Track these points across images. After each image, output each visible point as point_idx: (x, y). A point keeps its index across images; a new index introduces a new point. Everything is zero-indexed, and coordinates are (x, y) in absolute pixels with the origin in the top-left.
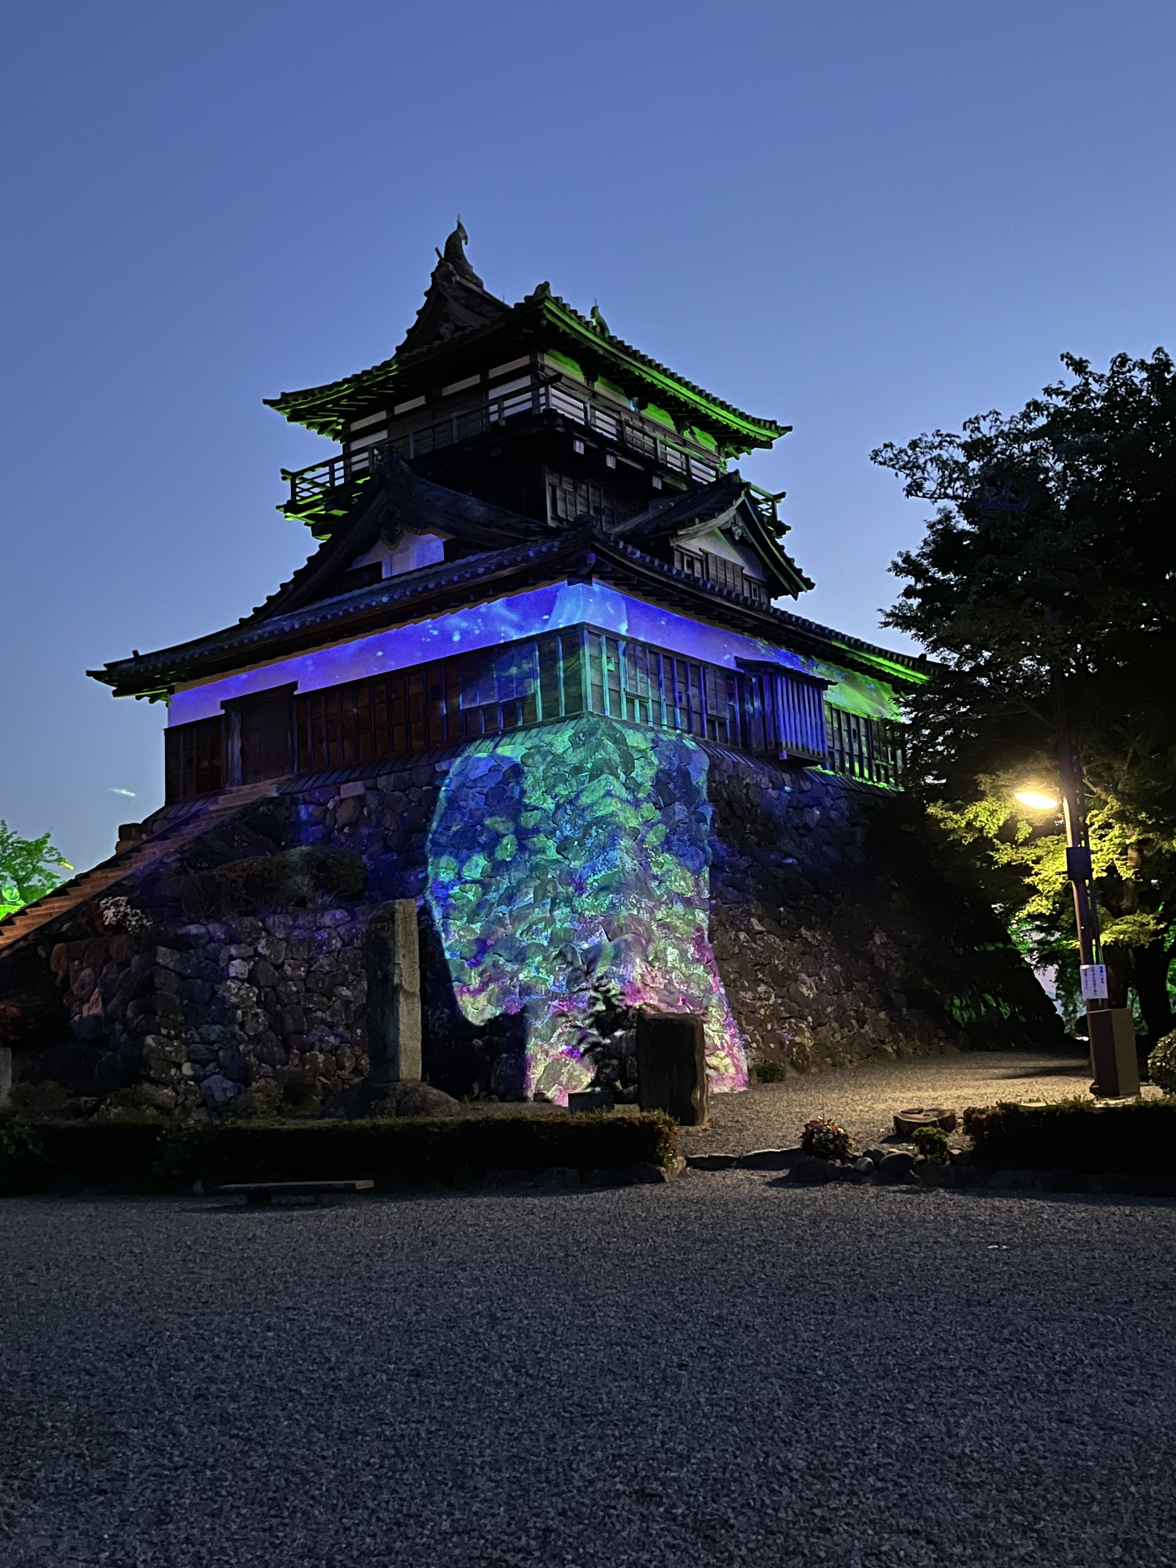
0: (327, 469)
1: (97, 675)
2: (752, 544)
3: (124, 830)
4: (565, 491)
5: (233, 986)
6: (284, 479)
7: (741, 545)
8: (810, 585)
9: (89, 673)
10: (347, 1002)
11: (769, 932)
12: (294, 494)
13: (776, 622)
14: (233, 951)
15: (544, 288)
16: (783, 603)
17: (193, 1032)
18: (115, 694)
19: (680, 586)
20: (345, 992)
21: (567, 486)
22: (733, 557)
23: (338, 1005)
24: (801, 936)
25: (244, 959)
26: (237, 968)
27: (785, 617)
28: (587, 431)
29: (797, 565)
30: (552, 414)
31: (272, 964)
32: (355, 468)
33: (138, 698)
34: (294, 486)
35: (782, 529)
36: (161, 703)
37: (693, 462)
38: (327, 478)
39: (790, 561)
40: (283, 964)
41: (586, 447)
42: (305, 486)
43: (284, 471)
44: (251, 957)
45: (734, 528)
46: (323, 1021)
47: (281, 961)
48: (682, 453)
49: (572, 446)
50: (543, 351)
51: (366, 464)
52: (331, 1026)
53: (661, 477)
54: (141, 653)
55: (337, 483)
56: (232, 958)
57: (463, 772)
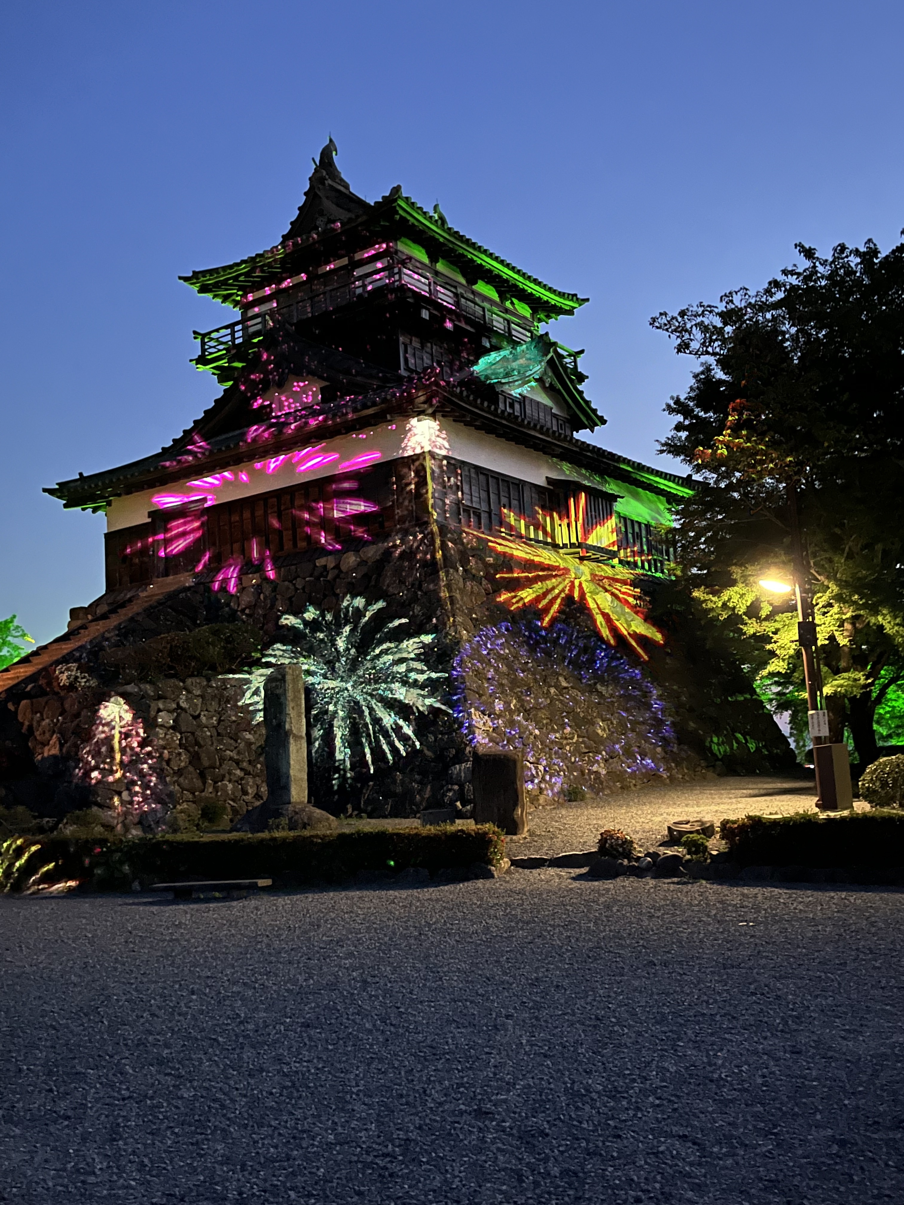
0: (229, 331)
1: (51, 492)
2: (559, 390)
3: (74, 612)
4: (414, 348)
5: (161, 731)
6: (195, 338)
7: (550, 390)
8: (604, 422)
9: (45, 490)
10: (249, 744)
11: (572, 687)
12: (204, 350)
13: (577, 450)
14: (161, 706)
15: (396, 190)
16: (583, 435)
18: (65, 506)
19: (504, 422)
20: (248, 736)
21: (416, 343)
22: (544, 399)
23: (242, 745)
24: (597, 691)
25: (169, 711)
26: (164, 718)
27: (585, 446)
28: (431, 302)
29: (593, 406)
30: (403, 289)
31: (192, 715)
32: (251, 330)
33: (83, 509)
34: (203, 343)
35: (581, 378)
36: (101, 513)
37: (513, 325)
38: (229, 338)
39: (587, 403)
40: (199, 715)
41: (430, 313)
42: (212, 343)
43: (195, 332)
44: (174, 710)
45: (545, 378)
46: (231, 759)
47: (197, 713)
48: (505, 319)
49: (420, 313)
50: (396, 240)
51: (259, 327)
52: (237, 762)
53: (489, 338)
54: (85, 475)
55: (237, 341)
56: (159, 710)
57: (337, 567)
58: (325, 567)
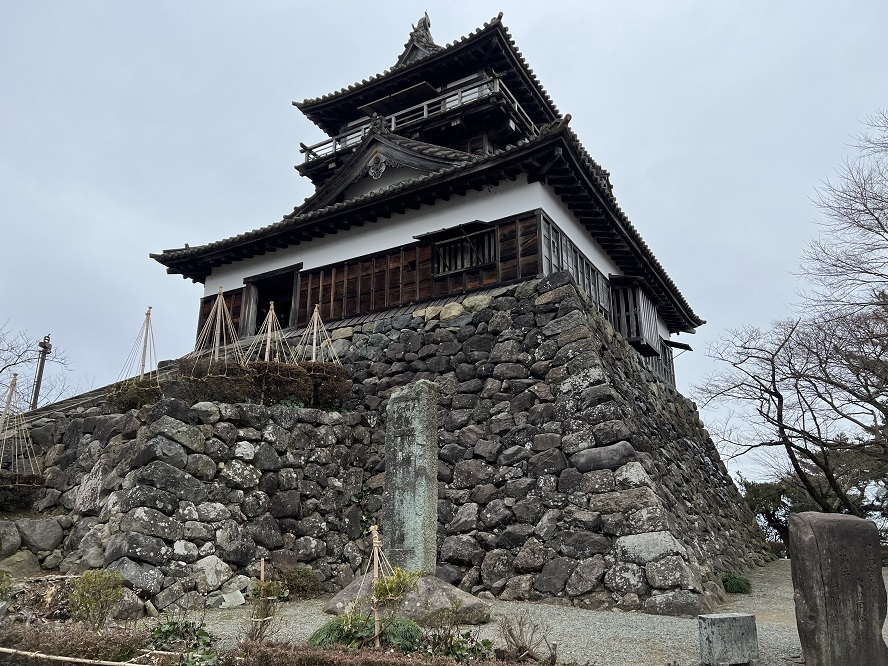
0: (331, 144)
1: (157, 258)
5: (238, 466)
6: (302, 151)
14: (242, 433)
15: (498, 18)
17: (193, 507)
18: (169, 272)
20: (338, 483)
23: (330, 494)
25: (250, 442)
26: (245, 449)
28: (517, 116)
31: (277, 451)
32: (350, 142)
33: (185, 277)
36: (199, 284)
38: (331, 149)
40: (286, 451)
43: (302, 145)
44: (258, 441)
47: (284, 448)
52: (323, 514)
54: (191, 246)
56: (240, 439)
57: (437, 317)
58: (423, 318)
